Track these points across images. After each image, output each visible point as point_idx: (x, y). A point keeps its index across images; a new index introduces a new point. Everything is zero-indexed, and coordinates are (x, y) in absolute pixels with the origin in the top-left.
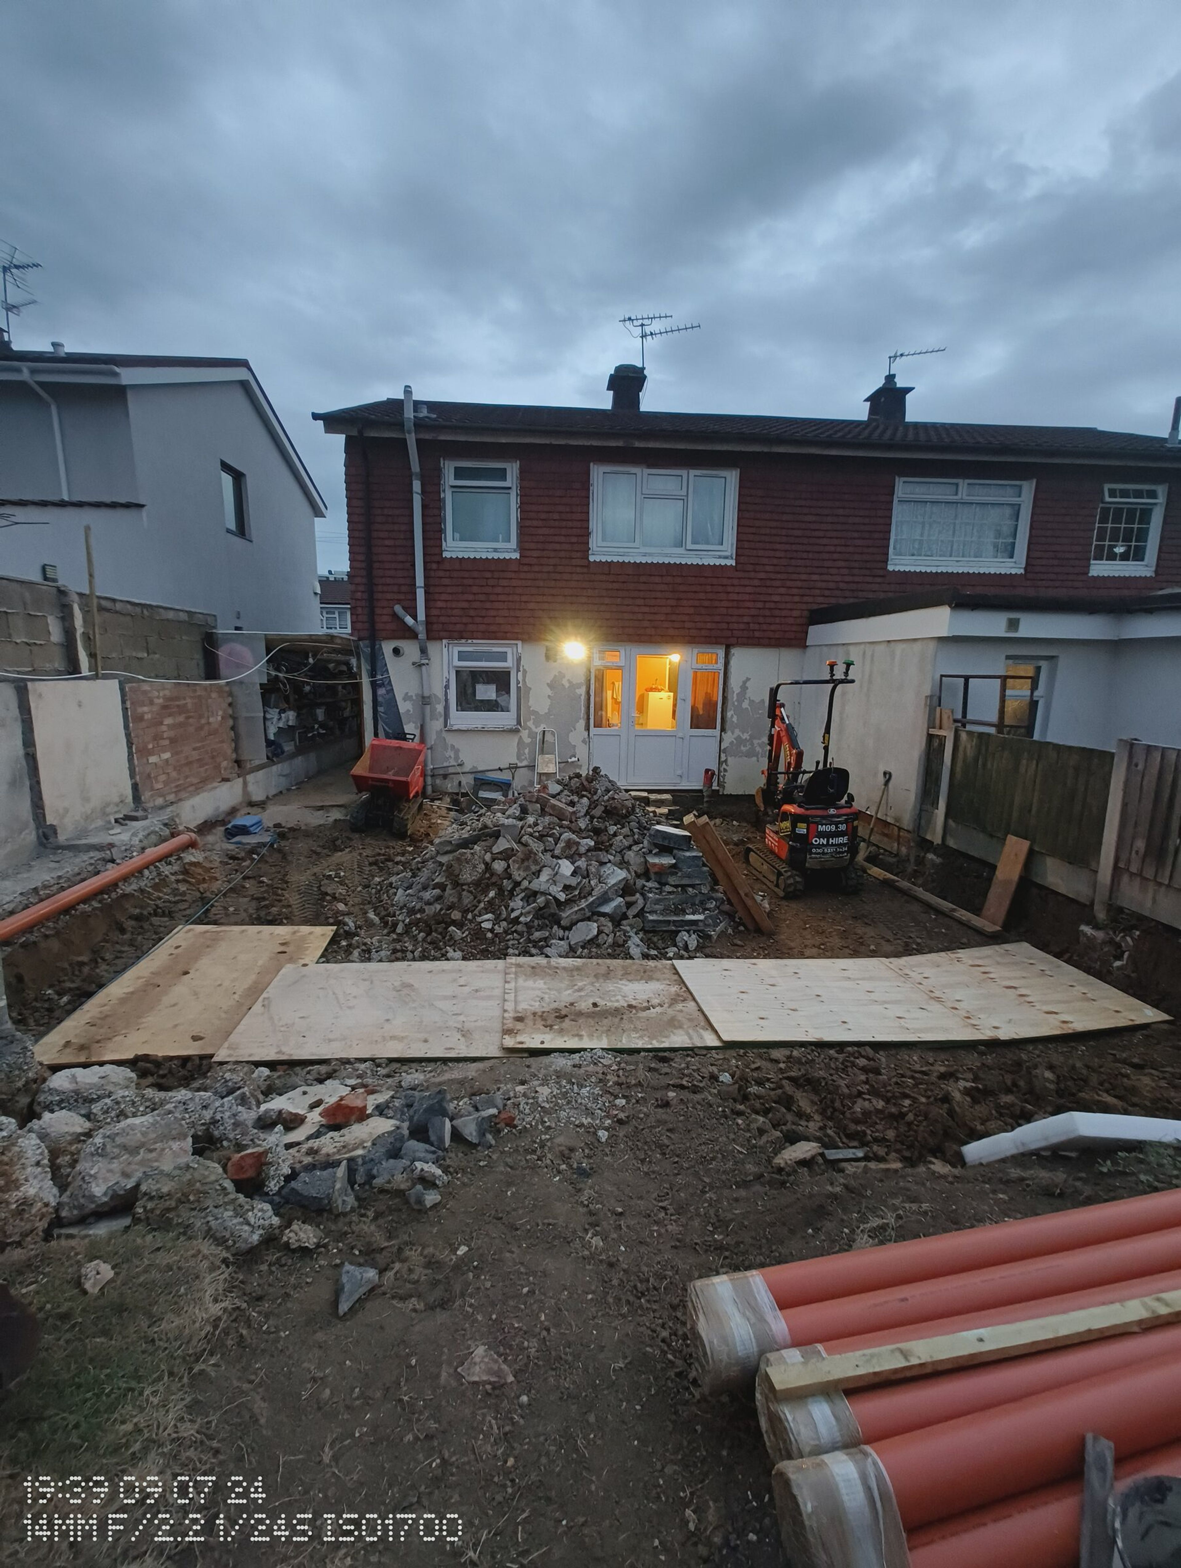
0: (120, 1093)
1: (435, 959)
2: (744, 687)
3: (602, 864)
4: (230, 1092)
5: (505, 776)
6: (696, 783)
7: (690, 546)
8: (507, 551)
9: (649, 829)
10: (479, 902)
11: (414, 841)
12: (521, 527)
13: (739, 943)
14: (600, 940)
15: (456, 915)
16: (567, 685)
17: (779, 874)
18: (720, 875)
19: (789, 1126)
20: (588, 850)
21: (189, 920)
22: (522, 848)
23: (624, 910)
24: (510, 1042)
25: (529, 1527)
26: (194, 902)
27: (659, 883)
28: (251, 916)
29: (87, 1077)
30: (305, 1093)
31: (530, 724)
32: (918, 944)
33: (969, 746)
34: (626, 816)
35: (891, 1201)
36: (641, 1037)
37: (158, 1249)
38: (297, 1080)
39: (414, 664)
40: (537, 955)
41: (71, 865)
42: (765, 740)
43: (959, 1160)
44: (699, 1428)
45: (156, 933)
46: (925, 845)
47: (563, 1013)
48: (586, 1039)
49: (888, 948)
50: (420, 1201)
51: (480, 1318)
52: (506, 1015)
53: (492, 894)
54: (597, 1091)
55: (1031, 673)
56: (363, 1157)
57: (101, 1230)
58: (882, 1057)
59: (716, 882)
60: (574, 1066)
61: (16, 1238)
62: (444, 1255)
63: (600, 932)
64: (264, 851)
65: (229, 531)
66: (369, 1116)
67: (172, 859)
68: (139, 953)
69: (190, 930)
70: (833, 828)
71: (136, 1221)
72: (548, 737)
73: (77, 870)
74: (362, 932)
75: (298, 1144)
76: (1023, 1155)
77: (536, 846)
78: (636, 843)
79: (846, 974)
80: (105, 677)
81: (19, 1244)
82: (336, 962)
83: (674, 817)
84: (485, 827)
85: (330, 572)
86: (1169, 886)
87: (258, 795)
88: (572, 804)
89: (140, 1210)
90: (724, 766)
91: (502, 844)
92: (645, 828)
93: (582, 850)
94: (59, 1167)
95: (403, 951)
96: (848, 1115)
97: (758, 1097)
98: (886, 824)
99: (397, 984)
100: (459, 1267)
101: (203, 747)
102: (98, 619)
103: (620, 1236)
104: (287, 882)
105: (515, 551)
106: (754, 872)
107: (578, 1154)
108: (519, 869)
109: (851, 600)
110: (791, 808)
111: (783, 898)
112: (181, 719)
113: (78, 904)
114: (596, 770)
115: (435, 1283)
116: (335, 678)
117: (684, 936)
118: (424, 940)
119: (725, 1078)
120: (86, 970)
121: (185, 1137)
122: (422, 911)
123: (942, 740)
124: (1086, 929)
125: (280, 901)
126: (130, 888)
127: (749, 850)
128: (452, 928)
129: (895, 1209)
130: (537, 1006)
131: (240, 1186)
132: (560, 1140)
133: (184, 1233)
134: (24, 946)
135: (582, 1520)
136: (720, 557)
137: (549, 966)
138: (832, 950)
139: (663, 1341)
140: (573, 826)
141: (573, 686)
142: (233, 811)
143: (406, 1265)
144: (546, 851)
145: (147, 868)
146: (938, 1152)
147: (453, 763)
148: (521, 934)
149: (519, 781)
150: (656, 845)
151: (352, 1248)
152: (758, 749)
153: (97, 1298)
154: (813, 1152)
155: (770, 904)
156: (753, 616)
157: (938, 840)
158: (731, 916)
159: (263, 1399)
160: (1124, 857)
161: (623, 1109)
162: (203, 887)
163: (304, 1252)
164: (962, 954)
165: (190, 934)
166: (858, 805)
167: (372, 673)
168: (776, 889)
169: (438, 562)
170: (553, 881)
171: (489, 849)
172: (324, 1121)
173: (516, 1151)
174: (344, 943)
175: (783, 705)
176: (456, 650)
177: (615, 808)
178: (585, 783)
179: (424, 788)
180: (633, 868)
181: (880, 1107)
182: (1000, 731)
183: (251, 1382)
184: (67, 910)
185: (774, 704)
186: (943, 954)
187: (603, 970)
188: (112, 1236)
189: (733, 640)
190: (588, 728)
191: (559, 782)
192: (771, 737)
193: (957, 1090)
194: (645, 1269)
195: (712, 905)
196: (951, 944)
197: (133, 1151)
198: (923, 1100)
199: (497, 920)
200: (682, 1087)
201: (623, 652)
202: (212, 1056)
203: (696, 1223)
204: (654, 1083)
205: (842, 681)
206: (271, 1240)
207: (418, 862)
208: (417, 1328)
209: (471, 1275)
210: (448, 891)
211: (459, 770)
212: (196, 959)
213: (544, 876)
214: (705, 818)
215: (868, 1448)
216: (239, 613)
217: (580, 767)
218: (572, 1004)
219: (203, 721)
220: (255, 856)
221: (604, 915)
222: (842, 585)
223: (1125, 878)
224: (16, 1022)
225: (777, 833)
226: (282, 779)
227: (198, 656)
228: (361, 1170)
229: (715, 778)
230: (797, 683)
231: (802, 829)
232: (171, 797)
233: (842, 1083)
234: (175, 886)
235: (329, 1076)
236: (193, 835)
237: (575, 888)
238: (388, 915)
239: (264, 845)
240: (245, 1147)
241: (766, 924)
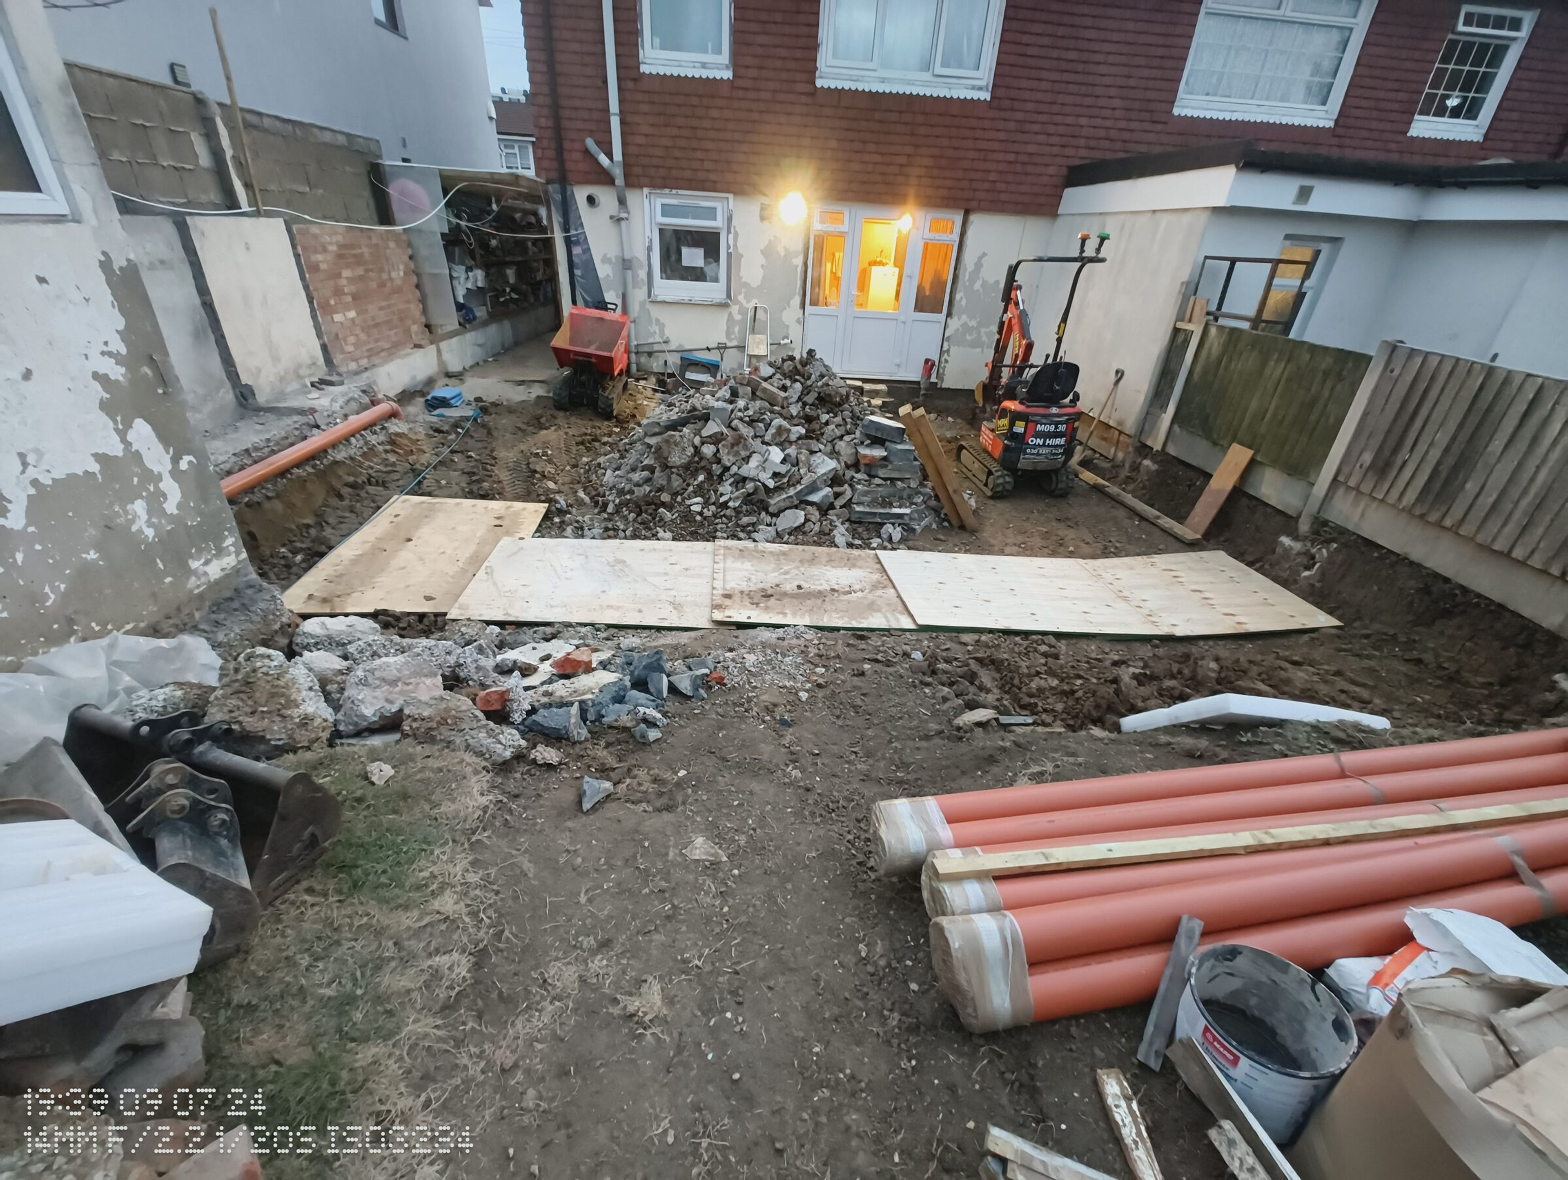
0: (371, 638)
1: (646, 538)
2: (978, 265)
3: (812, 452)
4: (468, 644)
5: (713, 357)
6: (913, 374)
7: (939, 70)
8: (718, 67)
9: (862, 420)
10: (688, 485)
11: (621, 422)
12: (735, 32)
13: (942, 537)
14: (807, 528)
15: (665, 497)
16: (782, 253)
17: (990, 473)
18: (930, 470)
19: (970, 697)
20: (799, 438)
21: (402, 491)
22: (733, 433)
23: (832, 500)
24: (719, 616)
25: (740, 949)
26: (406, 473)
27: (869, 475)
28: (463, 489)
29: (337, 625)
30: (534, 649)
31: (741, 298)
32: (1116, 548)
33: (1216, 344)
34: (840, 405)
35: (1052, 755)
36: (841, 618)
37: (428, 757)
38: (523, 637)
39: (611, 217)
40: (745, 539)
41: (277, 428)
42: (995, 328)
43: (1117, 728)
44: (873, 897)
45: (373, 501)
46: (1144, 450)
47: (769, 592)
48: (789, 615)
49: (1086, 549)
50: (643, 736)
51: (698, 819)
52: (715, 592)
53: (701, 478)
54: (799, 660)
55: (1308, 259)
56: (593, 701)
57: (376, 741)
58: (1062, 645)
59: (925, 477)
60: (778, 639)
61: (306, 744)
62: (667, 775)
63: (807, 520)
64: (468, 425)
65: (378, 22)
66: (594, 670)
67: (377, 428)
68: (361, 520)
69: (404, 501)
70: (1052, 428)
71: (405, 736)
72: (760, 314)
73: (283, 434)
74: (574, 511)
75: (534, 687)
76: (1174, 726)
77: (746, 431)
78: (848, 433)
79: (1042, 571)
80: (269, 214)
81: (308, 748)
82: (551, 537)
83: (888, 408)
84: (694, 409)
85: (503, 90)
86: (1382, 501)
87: (455, 366)
88: (784, 388)
89: (408, 728)
90: (945, 356)
91: (712, 428)
92: (858, 418)
93: (793, 437)
94: (329, 693)
95: (614, 529)
96: (1024, 689)
97: (946, 672)
98: (1108, 426)
99: (611, 559)
100: (679, 784)
101: (389, 307)
102: (246, 139)
103: (816, 771)
104: (495, 458)
105: (727, 67)
106: (965, 470)
107: (781, 709)
108: (728, 454)
109: (1121, 155)
110: (1012, 405)
111: (992, 498)
112: (360, 271)
113: (292, 468)
114: (811, 352)
115: (661, 794)
116: (523, 231)
117: (888, 528)
118: (635, 520)
119: (917, 655)
120: (313, 532)
121: (436, 675)
122: (631, 492)
123: (1189, 334)
124: (1285, 540)
125: (491, 476)
126: (340, 455)
127: (962, 447)
128: (662, 510)
129: (1054, 760)
130: (744, 586)
131: (489, 715)
132: (764, 697)
133: (448, 747)
134: (248, 505)
135: (780, 946)
136: (973, 88)
137: (756, 550)
138: (1032, 549)
139: (848, 841)
140: (784, 412)
141: (788, 255)
142: (430, 382)
143: (635, 781)
144: (756, 436)
145: (353, 436)
146: (1099, 722)
147: (658, 339)
148: (729, 518)
149: (729, 363)
150: (868, 436)
151: (589, 766)
152: (984, 338)
153: (383, 789)
154: (989, 717)
155: (976, 502)
156: (1001, 172)
157: (1157, 447)
158: (936, 511)
159: (530, 861)
160: (1346, 470)
161: (822, 675)
162: (411, 459)
163: (549, 767)
164: (1157, 559)
165: (407, 504)
166: (1082, 406)
167: (566, 228)
168: (984, 489)
169: (635, 80)
170: (763, 467)
171: (698, 433)
172: (555, 671)
173: (726, 703)
174: (557, 520)
175: (1019, 288)
176: (659, 202)
177: (829, 395)
178: (799, 367)
179: (629, 365)
180: (844, 458)
181: (1054, 685)
182: (1255, 327)
183: (519, 850)
184: (283, 472)
185: (1011, 284)
186: (1139, 558)
187: (808, 556)
188: (386, 746)
189: (974, 204)
190: (803, 306)
191: (771, 364)
192: (1002, 324)
193: (1126, 674)
194: (835, 793)
195: (919, 499)
196: (1149, 549)
197: (393, 683)
198: (1094, 681)
199: (706, 504)
200: (877, 661)
201: (847, 215)
202: (445, 614)
203: (882, 764)
204: (852, 656)
205: (1092, 260)
206: (520, 757)
207: (625, 444)
208: (648, 823)
209: (690, 791)
210: (657, 473)
211: (665, 347)
212: (417, 528)
213: (754, 462)
214: (921, 411)
215: (1007, 912)
216: (404, 140)
217: (793, 349)
218: (777, 585)
219: (385, 276)
220: (459, 430)
221: (812, 504)
222: (1114, 134)
223: (1341, 491)
224: (261, 575)
225: (993, 431)
226: (478, 349)
227: (367, 193)
228: (592, 710)
229: (935, 369)
230: (1040, 260)
231: (1019, 428)
232: (364, 362)
233: (1023, 664)
234: (384, 456)
235: (554, 636)
236: (394, 405)
237: (784, 476)
238: (598, 495)
239: (467, 419)
240: (489, 687)
241: (970, 521)
